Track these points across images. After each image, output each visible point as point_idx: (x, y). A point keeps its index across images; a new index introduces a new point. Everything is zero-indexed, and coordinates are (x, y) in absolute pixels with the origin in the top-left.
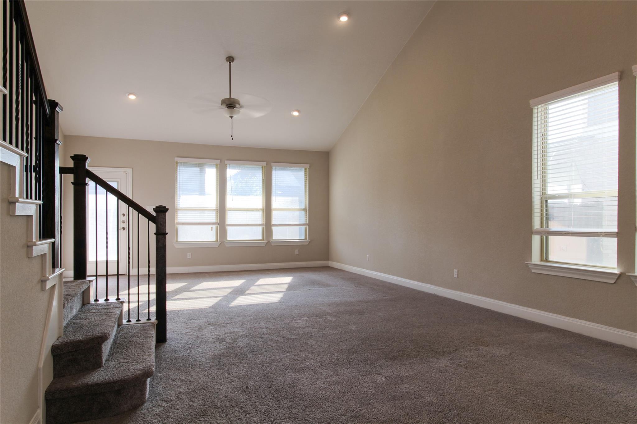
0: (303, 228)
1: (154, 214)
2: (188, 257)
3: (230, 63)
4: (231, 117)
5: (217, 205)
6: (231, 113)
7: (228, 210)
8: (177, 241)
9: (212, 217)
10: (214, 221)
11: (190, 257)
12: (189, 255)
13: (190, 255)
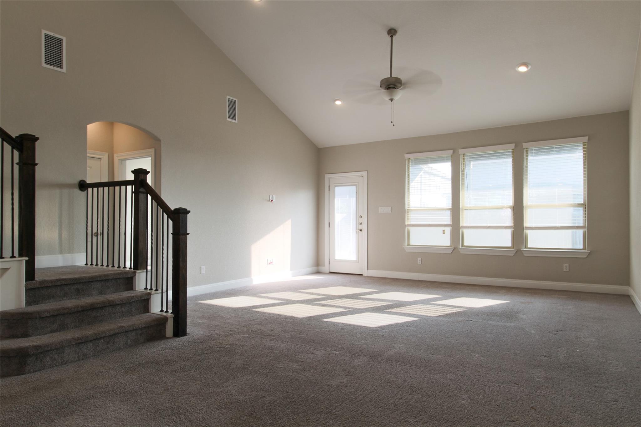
0: (580, 232)
2: (418, 263)
3: (392, 36)
4: (392, 100)
6: (391, 94)
7: (465, 209)
11: (421, 263)
12: (419, 261)
13: (421, 261)
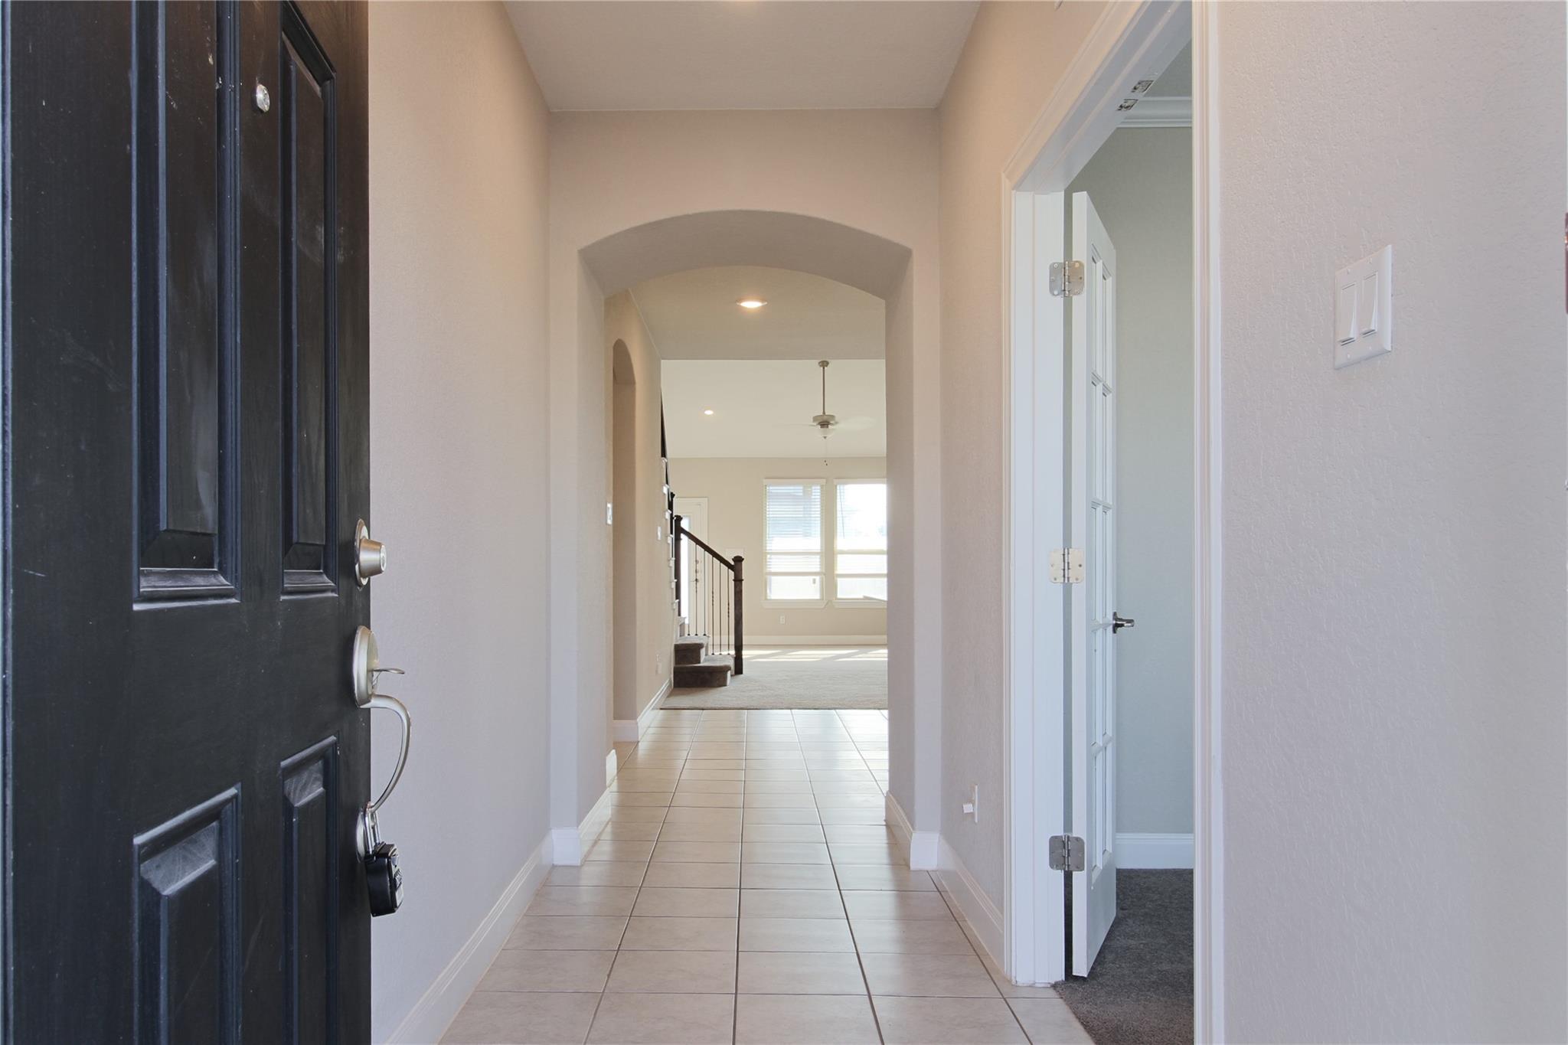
1: (733, 563)
2: (781, 622)
3: (824, 368)
4: (825, 437)
5: (821, 547)
6: (826, 432)
7: (839, 553)
8: (766, 599)
9: (815, 564)
10: (817, 569)
11: (784, 623)
12: (782, 620)
13: (785, 620)
